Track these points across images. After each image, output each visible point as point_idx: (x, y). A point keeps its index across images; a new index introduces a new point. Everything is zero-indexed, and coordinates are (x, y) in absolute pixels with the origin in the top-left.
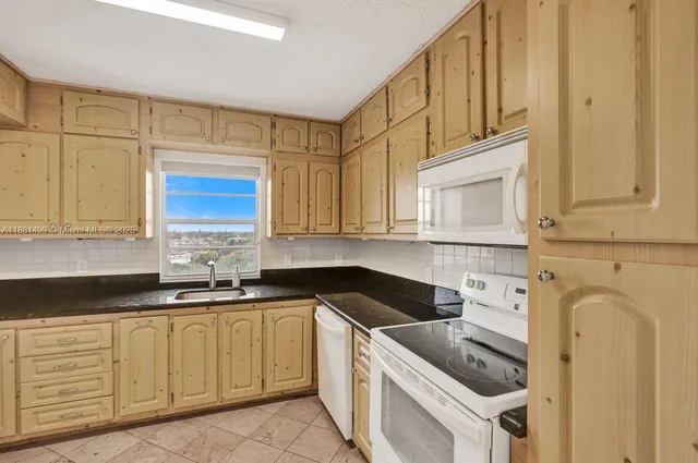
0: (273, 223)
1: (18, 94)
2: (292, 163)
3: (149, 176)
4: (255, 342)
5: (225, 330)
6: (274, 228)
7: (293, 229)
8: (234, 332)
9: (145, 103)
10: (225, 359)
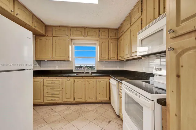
0: (99, 57)
1: (44, 28)
2: (104, 41)
3: (70, 47)
4: (94, 87)
5: (87, 83)
6: (100, 58)
7: (105, 59)
8: (89, 84)
9: (69, 28)
10: (87, 90)
